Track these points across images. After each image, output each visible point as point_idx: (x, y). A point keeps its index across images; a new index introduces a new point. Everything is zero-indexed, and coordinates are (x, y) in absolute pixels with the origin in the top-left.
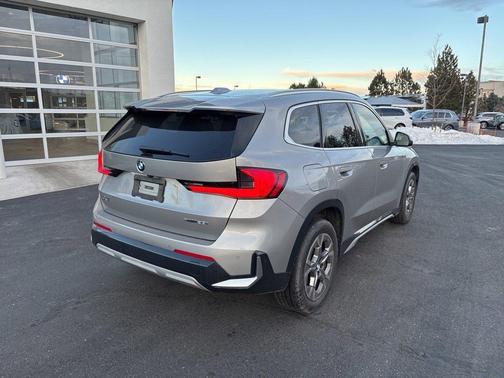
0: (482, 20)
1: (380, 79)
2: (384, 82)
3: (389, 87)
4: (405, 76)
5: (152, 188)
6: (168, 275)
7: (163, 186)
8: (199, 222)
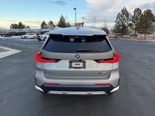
0: (75, 9)
1: (44, 23)
2: (45, 24)
3: (47, 26)
4: (51, 23)
5: (79, 64)
6: (93, 94)
7: (84, 63)
8: (103, 73)
